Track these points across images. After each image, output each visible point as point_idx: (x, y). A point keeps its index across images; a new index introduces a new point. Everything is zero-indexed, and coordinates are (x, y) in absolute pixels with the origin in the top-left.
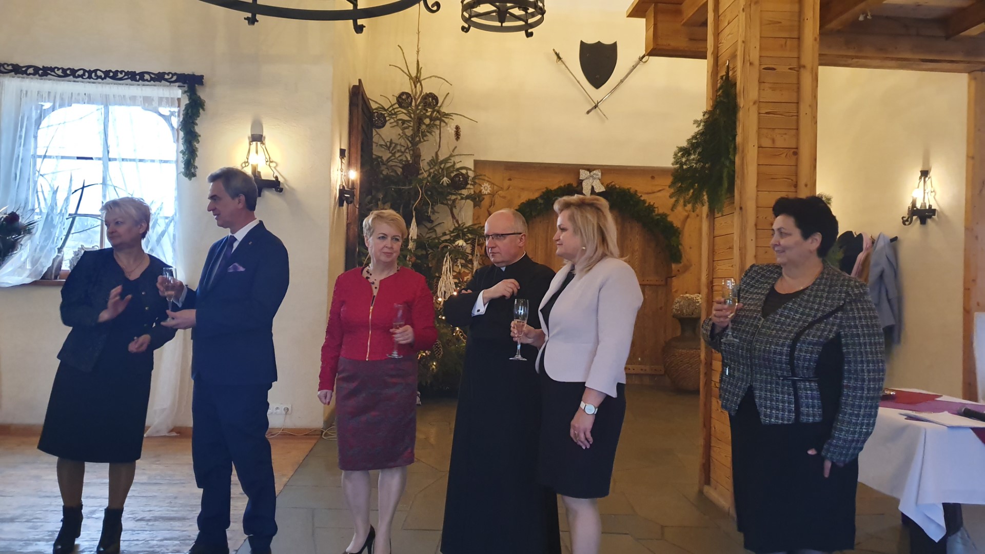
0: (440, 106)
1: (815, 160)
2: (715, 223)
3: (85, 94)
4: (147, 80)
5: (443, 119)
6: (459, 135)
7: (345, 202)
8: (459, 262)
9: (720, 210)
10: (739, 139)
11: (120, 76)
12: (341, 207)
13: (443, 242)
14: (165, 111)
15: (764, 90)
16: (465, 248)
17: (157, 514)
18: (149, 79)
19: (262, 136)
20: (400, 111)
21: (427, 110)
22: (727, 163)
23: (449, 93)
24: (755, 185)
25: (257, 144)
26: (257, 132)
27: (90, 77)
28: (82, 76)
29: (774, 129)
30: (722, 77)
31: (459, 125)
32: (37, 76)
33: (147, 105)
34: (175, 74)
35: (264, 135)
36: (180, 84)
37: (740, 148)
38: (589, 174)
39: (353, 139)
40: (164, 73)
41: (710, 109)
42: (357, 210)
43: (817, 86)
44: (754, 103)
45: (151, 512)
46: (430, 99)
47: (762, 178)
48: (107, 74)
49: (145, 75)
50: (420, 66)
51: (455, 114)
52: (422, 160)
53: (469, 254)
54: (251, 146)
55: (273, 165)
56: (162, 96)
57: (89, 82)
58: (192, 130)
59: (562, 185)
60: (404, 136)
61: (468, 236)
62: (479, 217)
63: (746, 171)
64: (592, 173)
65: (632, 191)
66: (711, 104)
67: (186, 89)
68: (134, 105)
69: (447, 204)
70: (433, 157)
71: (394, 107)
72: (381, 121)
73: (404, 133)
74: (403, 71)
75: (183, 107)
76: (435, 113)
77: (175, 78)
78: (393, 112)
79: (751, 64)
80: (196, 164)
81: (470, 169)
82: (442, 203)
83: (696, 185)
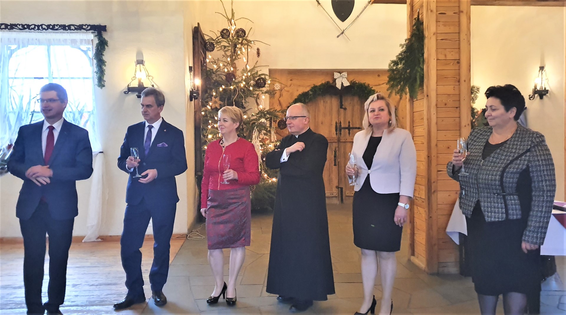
0: (247, 37)
1: (470, 66)
2: (414, 104)
3: (36, 39)
4: (73, 30)
5: (249, 44)
6: (259, 54)
7: (193, 99)
8: (262, 132)
9: (416, 98)
10: (425, 55)
11: (56, 27)
12: (191, 102)
13: (252, 120)
14: (84, 47)
15: (439, 26)
16: (266, 123)
17: (101, 282)
18: (74, 29)
19: (143, 60)
20: (223, 40)
21: (239, 39)
22: (419, 70)
23: (252, 28)
24: (436, 82)
25: (140, 65)
26: (140, 59)
27: (38, 29)
28: (33, 29)
29: (445, 49)
30: (415, 19)
31: (259, 48)
32: (7, 29)
33: (73, 44)
34: (89, 25)
35: (144, 60)
36: (93, 31)
37: (426, 60)
38: (340, 75)
39: (196, 59)
40: (83, 25)
41: (409, 37)
42: (200, 103)
43: (470, 23)
44: (434, 34)
45: (97, 281)
46: (241, 32)
47: (440, 78)
48: (48, 26)
49: (71, 26)
50: (234, 12)
51: (256, 41)
52: (237, 70)
53: (268, 127)
54: (137, 67)
55: (150, 78)
56: (82, 38)
57: (38, 32)
58: (101, 59)
59: (323, 82)
60: (226, 56)
61: (267, 116)
62: (273, 104)
63: (430, 75)
64: (341, 75)
65: (366, 85)
66: (410, 35)
67: (96, 34)
68: (66, 45)
69: (254, 97)
70: (244, 68)
71: (219, 38)
72: (212, 47)
73: (226, 54)
74: (224, 16)
75: (95, 45)
76: (244, 40)
77: (89, 28)
78: (218, 41)
79: (431, 11)
80: (105, 79)
81: (267, 75)
82: (251, 96)
83: (402, 83)
